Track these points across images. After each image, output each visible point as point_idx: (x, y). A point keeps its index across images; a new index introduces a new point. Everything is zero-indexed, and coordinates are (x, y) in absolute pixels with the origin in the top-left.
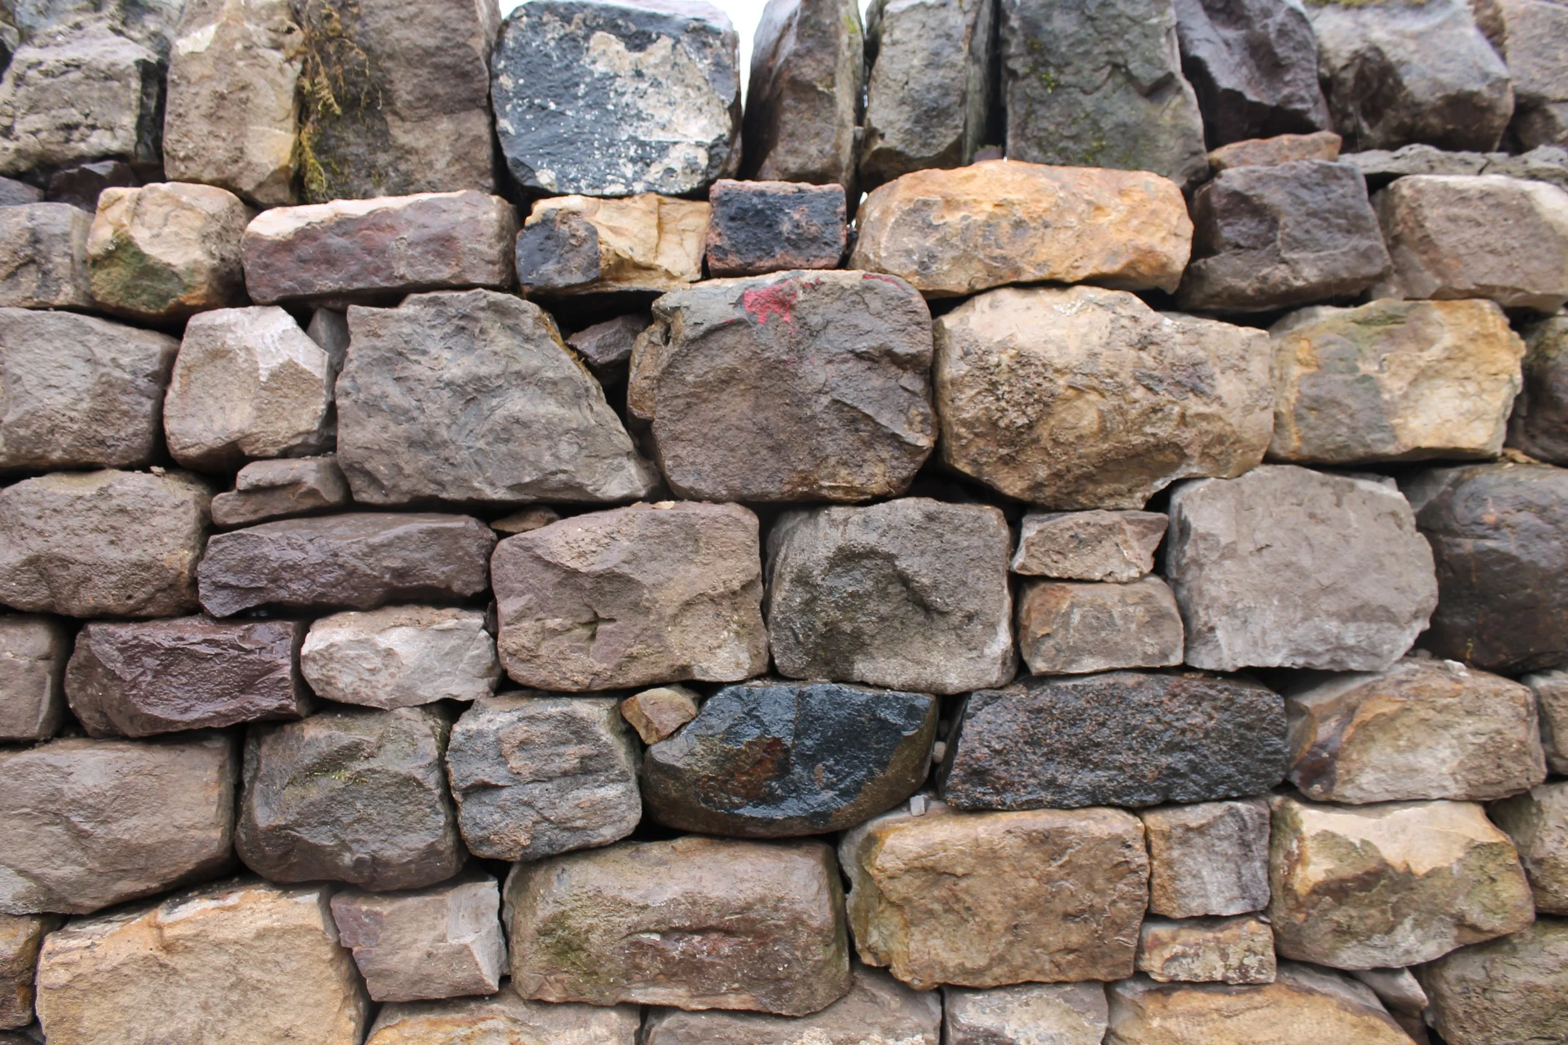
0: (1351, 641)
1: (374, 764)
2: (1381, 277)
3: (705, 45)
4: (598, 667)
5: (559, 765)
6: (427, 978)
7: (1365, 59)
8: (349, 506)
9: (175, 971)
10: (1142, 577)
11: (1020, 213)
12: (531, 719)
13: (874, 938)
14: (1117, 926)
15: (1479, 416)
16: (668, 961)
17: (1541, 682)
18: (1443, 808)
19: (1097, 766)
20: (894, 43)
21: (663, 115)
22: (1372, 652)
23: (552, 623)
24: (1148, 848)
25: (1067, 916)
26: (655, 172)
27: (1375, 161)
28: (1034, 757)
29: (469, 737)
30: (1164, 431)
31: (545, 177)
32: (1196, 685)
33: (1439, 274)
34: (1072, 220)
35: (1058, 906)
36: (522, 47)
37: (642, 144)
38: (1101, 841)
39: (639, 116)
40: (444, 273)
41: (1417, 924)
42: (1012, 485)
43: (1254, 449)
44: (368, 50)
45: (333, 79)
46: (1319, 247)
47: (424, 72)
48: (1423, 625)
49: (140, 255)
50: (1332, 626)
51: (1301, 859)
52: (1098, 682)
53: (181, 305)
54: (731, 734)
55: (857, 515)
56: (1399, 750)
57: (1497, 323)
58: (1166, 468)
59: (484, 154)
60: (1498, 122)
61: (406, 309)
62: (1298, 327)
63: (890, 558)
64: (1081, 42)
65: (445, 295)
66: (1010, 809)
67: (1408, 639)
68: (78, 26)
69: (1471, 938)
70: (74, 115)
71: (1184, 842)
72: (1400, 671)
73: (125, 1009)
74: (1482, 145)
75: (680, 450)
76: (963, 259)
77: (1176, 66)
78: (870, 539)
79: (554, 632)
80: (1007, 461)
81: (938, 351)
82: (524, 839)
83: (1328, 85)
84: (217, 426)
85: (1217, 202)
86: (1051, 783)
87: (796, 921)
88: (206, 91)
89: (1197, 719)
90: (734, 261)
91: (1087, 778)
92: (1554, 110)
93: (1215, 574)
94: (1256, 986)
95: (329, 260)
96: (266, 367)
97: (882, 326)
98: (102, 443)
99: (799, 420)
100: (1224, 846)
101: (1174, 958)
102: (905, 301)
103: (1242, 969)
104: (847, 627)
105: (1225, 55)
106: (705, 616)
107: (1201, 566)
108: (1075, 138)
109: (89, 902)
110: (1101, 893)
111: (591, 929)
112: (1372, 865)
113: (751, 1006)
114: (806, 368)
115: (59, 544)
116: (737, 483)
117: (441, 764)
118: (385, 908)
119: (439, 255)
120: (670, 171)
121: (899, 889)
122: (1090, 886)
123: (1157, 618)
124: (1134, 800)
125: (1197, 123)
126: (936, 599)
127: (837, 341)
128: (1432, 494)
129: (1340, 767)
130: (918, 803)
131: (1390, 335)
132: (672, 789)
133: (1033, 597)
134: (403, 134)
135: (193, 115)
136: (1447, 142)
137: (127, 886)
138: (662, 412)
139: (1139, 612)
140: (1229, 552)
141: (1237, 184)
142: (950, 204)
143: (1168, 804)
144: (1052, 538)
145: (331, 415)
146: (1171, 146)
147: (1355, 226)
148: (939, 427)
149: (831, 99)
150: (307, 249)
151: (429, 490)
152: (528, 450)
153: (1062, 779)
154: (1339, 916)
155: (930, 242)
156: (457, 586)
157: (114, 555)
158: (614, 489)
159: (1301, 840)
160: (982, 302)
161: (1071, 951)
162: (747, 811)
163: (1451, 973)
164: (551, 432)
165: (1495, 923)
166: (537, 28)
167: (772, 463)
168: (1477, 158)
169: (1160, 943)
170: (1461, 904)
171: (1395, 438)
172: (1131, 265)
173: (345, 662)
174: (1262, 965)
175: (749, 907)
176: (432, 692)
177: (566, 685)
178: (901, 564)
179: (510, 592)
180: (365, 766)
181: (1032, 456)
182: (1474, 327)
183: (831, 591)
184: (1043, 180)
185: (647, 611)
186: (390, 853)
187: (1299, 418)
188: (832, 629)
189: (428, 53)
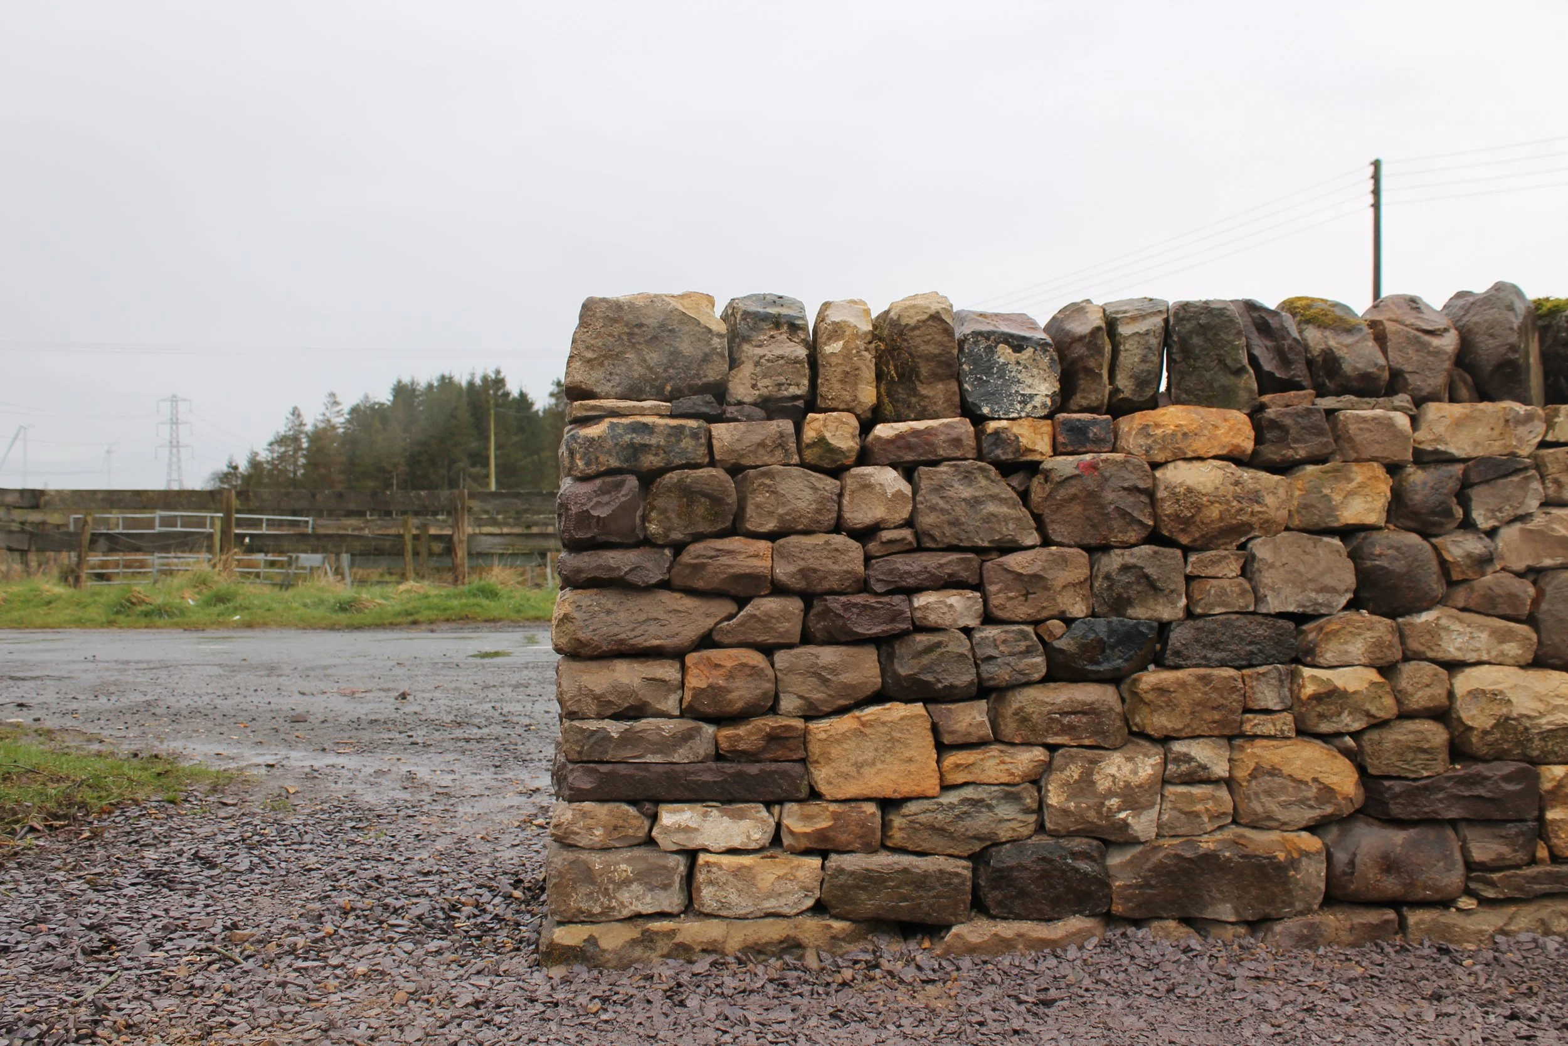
0: (1320, 601)
1: (947, 649)
2: (1333, 453)
3: (1047, 351)
4: (1030, 611)
5: (1017, 649)
6: (969, 734)
7: (1326, 354)
8: (920, 548)
9: (866, 735)
10: (1238, 576)
11: (1185, 430)
12: (1006, 632)
13: (1138, 719)
14: (1233, 712)
15: (1372, 510)
16: (1063, 725)
17: (1400, 620)
18: (1359, 668)
19: (1222, 650)
20: (1126, 350)
21: (1029, 381)
22: (1329, 605)
23: (1011, 594)
24: (1244, 682)
25: (1213, 708)
26: (1029, 407)
27: (1329, 402)
28: (1198, 647)
29: (982, 638)
30: (1245, 518)
31: (986, 410)
32: (1260, 619)
33: (1356, 452)
34: (1206, 432)
35: (1210, 704)
36: (971, 351)
37: (1023, 395)
38: (1225, 678)
39: (1018, 382)
40: (958, 454)
41: (1350, 713)
42: (1184, 540)
43: (1279, 524)
44: (910, 354)
45: (896, 366)
46: (1306, 442)
47: (933, 364)
48: (1349, 596)
49: (828, 444)
50: (1313, 595)
51: (1304, 686)
52: (1221, 617)
53: (843, 464)
54: (1084, 636)
55: (1127, 552)
56: (1341, 644)
57: (1380, 472)
58: (1246, 533)
59: (957, 399)
60: (1382, 383)
61: (943, 468)
62: (1298, 474)
63: (1142, 568)
64: (1205, 349)
65: (959, 463)
66: (1189, 667)
67: (1343, 601)
68: (772, 337)
69: (1373, 721)
70: (782, 379)
71: (1257, 679)
72: (1341, 614)
73: (846, 750)
74: (1376, 394)
75: (1056, 527)
76: (1163, 449)
77: (1245, 361)
78: (1133, 561)
79: (1011, 598)
80: (1183, 531)
81: (1155, 486)
82: (1007, 678)
83: (1310, 363)
84: (870, 515)
85: (1264, 423)
86: (1205, 657)
87: (1111, 709)
88: (839, 370)
89: (1260, 632)
90: (1070, 449)
91: (1218, 655)
92: (1407, 376)
93: (1266, 574)
94: (1289, 738)
95: (910, 447)
96: (890, 492)
97: (1134, 477)
98: (819, 522)
99: (1103, 514)
100: (1273, 682)
101: (1255, 725)
102: (1142, 467)
103: (1282, 731)
104: (1125, 595)
105: (1266, 354)
106: (1071, 591)
107: (1260, 572)
108: (1202, 390)
109: (826, 709)
110: (1226, 699)
111: (1033, 712)
112: (1331, 688)
113: (1094, 744)
114: (1104, 494)
115: (812, 563)
116: (1078, 540)
117: (972, 649)
118: (952, 706)
119: (956, 446)
120: (1035, 407)
121: (1149, 697)
122: (1222, 697)
123: (1243, 592)
124: (1236, 664)
125: (1255, 386)
126: (1159, 584)
127: (1115, 482)
128: (1355, 543)
129: (1318, 650)
130: (1151, 667)
131: (1336, 477)
132: (1061, 658)
133: (1195, 585)
134: (924, 390)
135: (834, 380)
136: (1360, 393)
137: (842, 702)
138: (1047, 511)
139: (1237, 589)
140: (1272, 566)
141: (1272, 416)
142: (1157, 426)
143: (1251, 666)
144: (1202, 561)
145: (915, 510)
146: (1243, 395)
147: (1321, 432)
148: (1155, 516)
149: (1100, 375)
150: (901, 443)
151: (955, 542)
152: (997, 526)
153: (1209, 655)
154: (1319, 709)
155: (1149, 442)
156: (970, 581)
157: (836, 567)
158: (1029, 542)
159: (1303, 678)
160: (1171, 466)
161: (1215, 722)
162: (1089, 667)
163: (1366, 737)
164: (1006, 519)
165: (1383, 715)
166: (976, 343)
167: (1092, 532)
168: (1372, 401)
169: (1249, 720)
170: (1368, 706)
171: (1338, 520)
172: (1231, 451)
173: (933, 609)
174: (1290, 730)
175: (1093, 703)
176: (962, 624)
177: (1017, 619)
178: (1146, 571)
179: (991, 583)
180: (944, 650)
181: (1193, 529)
182: (1370, 474)
183: (1119, 581)
184: (1194, 415)
185: (1049, 589)
186: (957, 683)
187: (1298, 512)
188: (1120, 595)
189: (935, 356)
